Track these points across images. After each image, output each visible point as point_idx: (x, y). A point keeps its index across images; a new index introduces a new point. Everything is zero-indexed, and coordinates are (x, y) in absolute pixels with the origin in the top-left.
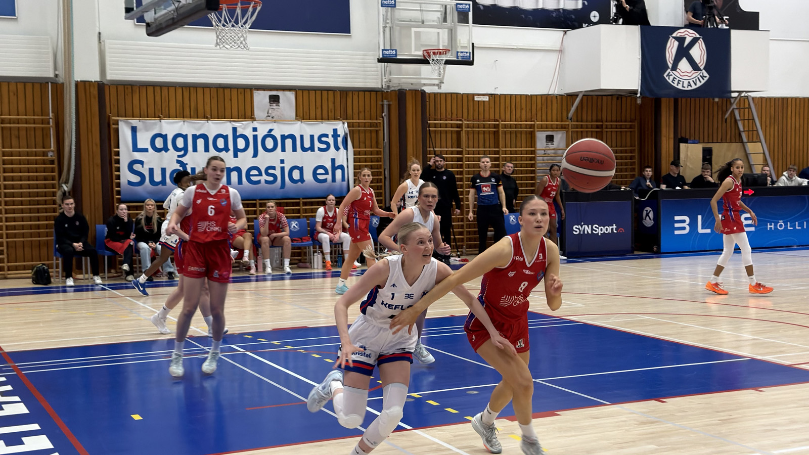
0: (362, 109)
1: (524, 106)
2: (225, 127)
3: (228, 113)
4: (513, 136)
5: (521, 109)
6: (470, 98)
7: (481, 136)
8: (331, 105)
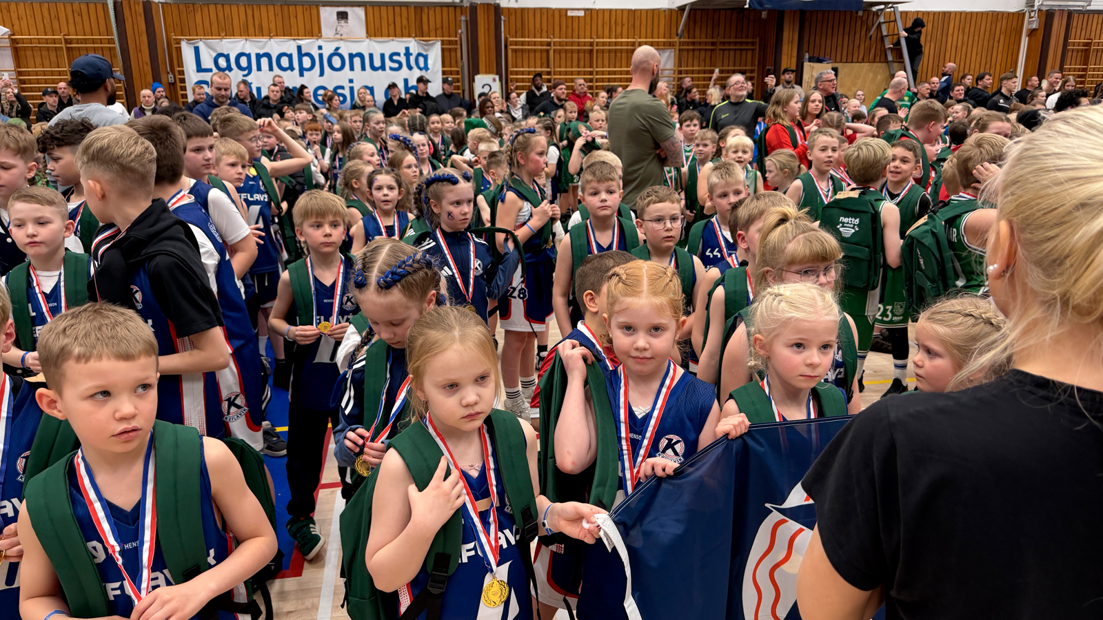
0: (439, 25)
1: (625, 21)
2: (289, 46)
3: (294, 30)
4: (612, 55)
5: (623, 25)
6: (564, 13)
7: (575, 56)
8: (405, 22)
